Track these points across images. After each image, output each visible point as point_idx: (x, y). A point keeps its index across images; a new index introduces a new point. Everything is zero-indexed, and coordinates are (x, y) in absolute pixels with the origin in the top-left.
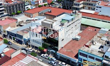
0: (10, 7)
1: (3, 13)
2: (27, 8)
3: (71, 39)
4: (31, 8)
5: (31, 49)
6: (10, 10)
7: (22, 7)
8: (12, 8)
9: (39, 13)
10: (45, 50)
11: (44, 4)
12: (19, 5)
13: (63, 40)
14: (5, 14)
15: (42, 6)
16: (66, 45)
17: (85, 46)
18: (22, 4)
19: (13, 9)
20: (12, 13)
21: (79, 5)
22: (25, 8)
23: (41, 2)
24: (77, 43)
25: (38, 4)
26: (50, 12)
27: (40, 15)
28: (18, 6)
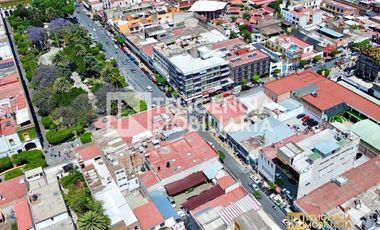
0: (240, 69)
2: (273, 68)
3: (328, 180)
4: (281, 69)
6: (240, 74)
8: (243, 70)
9: (293, 92)
10: (278, 190)
11: (314, 55)
12: (258, 63)
13: (308, 184)
14: (230, 81)
15: (308, 61)
16: (315, 191)
17: (339, 207)
18: (264, 62)
19: (246, 72)
20: (243, 79)
22: (269, 69)
23: (308, 50)
25: (300, 58)
26: (315, 95)
27: (294, 96)
28: (255, 66)
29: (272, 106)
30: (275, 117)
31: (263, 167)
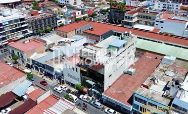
0: (36, 22)
1: (26, 32)
2: (59, 23)
3: (122, 73)
4: (65, 23)
5: (65, 88)
6: (36, 26)
7: (53, 22)
8: (38, 23)
9: (77, 30)
10: (85, 90)
11: (82, 16)
12: (49, 19)
13: (111, 75)
14: (30, 32)
15: (80, 19)
16: (115, 82)
17: (142, 86)
18: (52, 18)
19: (41, 25)
20: (39, 30)
21: (132, 18)
22: (57, 23)
23: (79, 13)
24: (131, 78)
25: (75, 17)
26: (92, 29)
27: (78, 33)
28: (47, 20)
31: (69, 75)
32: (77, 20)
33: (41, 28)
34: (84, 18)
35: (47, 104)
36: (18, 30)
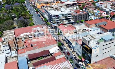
0: (76, 16)
1: (70, 21)
2: (90, 18)
3: (108, 56)
4: (93, 19)
5: (74, 55)
6: (76, 19)
7: (86, 17)
8: (77, 17)
11: (106, 15)
12: (84, 15)
14: (72, 21)
15: (104, 17)
16: (101, 61)
17: (113, 68)
18: (86, 15)
19: (79, 18)
20: (77, 21)
22: (88, 18)
23: (104, 14)
25: (101, 16)
27: (97, 26)
28: (83, 16)
29: (87, 28)
30: (88, 32)
31: (77, 49)
32: (102, 18)
33: (79, 20)
34: (107, 17)
35: (60, 61)
36: (66, 19)
